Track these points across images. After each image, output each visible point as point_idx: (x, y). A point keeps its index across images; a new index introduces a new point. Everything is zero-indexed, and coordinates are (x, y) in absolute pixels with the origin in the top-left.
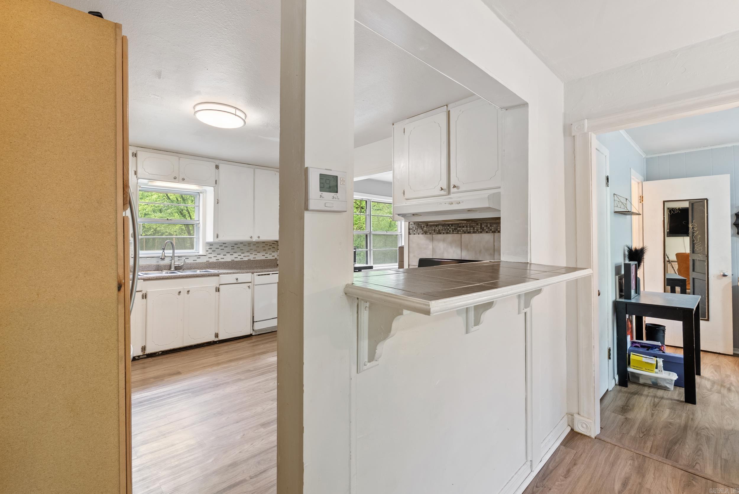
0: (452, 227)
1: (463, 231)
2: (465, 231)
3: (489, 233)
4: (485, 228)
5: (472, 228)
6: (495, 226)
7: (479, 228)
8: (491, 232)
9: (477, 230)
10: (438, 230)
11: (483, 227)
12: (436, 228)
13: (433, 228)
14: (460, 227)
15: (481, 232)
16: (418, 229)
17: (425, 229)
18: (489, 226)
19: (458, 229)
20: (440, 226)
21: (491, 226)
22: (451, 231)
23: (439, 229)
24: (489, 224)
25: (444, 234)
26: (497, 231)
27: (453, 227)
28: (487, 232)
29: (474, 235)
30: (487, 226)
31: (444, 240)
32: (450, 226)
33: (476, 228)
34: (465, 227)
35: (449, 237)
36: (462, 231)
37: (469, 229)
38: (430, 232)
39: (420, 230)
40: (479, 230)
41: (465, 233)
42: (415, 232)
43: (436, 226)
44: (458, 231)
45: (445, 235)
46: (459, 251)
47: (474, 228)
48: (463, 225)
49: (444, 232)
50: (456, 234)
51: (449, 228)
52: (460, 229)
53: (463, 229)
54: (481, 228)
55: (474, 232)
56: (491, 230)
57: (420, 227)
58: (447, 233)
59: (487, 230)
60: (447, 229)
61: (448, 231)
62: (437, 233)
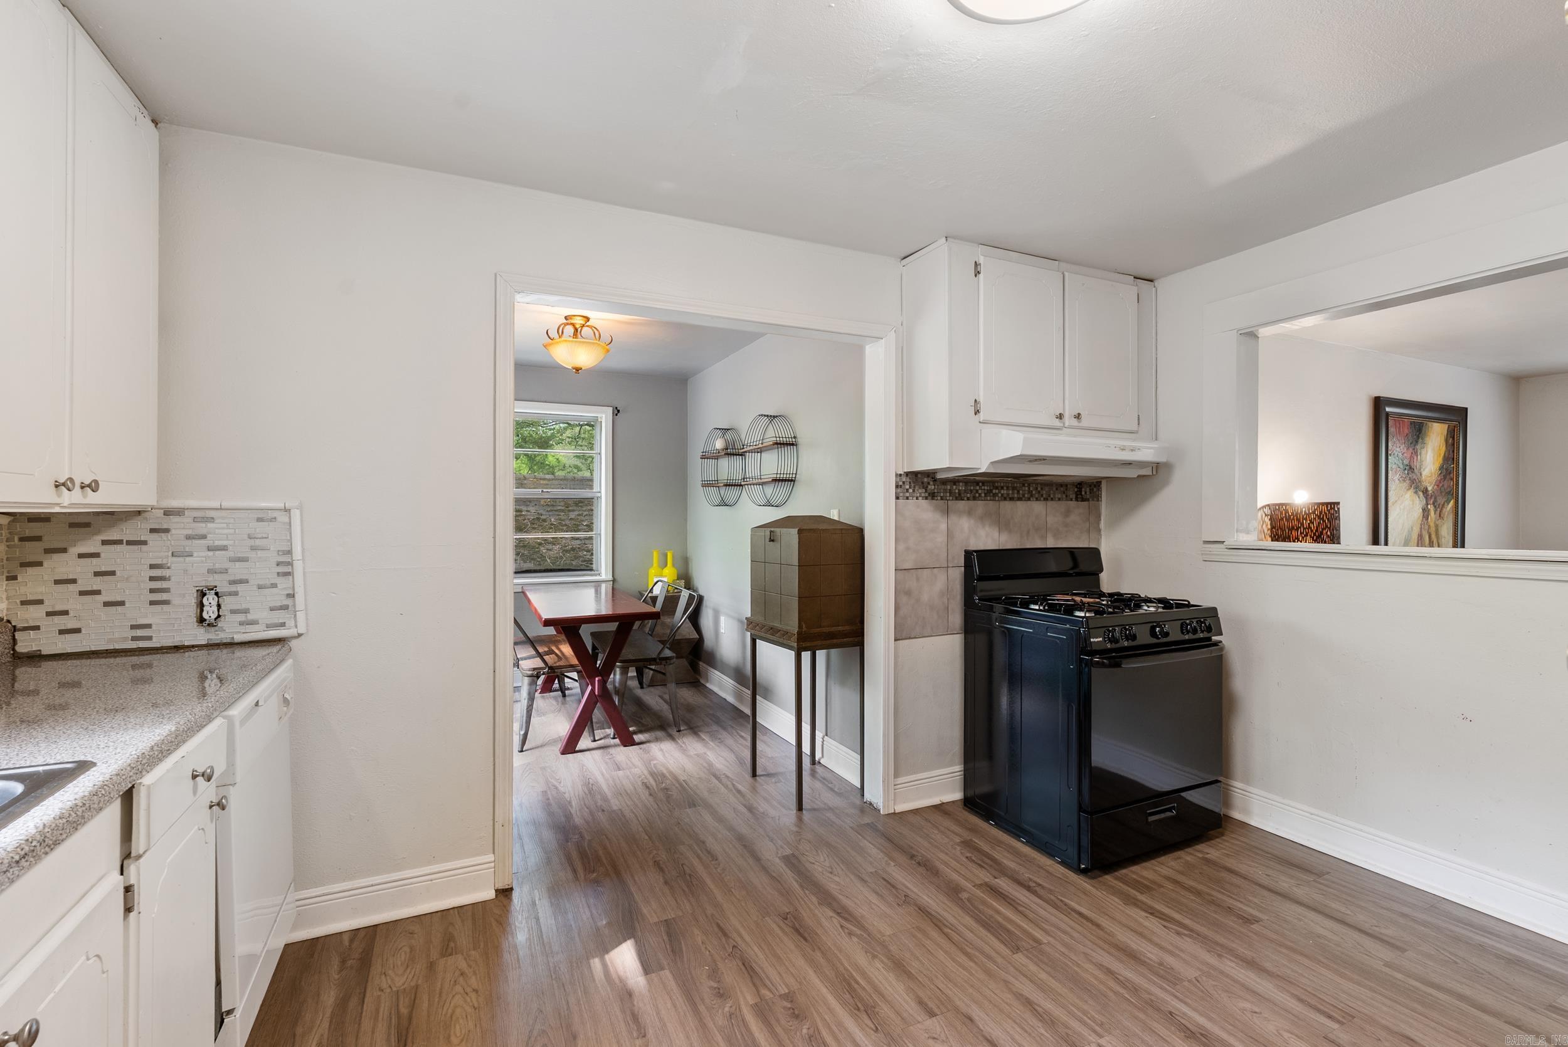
0: (983, 488)
1: (1002, 495)
2: (1005, 496)
3: (1040, 500)
4: (1034, 492)
5: (1016, 491)
6: (1047, 489)
7: (1026, 492)
8: (1042, 499)
9: (1024, 495)
10: (957, 491)
11: (1032, 491)
12: (954, 487)
13: (949, 487)
14: (997, 488)
15: (1029, 499)
16: (917, 488)
17: (931, 487)
18: (1039, 489)
19: (994, 491)
20: (961, 484)
21: (1042, 489)
22: (983, 495)
23: (959, 490)
24: (1039, 486)
25: (968, 499)
26: (1049, 498)
27: (986, 488)
28: (1037, 499)
29: (1019, 503)
30: (1037, 488)
31: (970, 513)
32: (981, 484)
33: (1021, 492)
34: (1005, 488)
35: (980, 506)
36: (1000, 495)
37: (1011, 492)
38: (942, 494)
39: (920, 491)
40: (1026, 496)
41: (1005, 499)
42: (908, 495)
43: (952, 483)
44: (995, 495)
45: (971, 503)
46: (995, 534)
47: (1018, 492)
48: (1002, 485)
49: (968, 495)
50: (990, 500)
51: (978, 488)
52: (997, 491)
53: (1002, 492)
54: (1030, 492)
55: (1020, 499)
56: (1042, 495)
57: (920, 484)
58: (975, 498)
59: (1037, 496)
60: (975, 491)
61: (977, 495)
62: (957, 499)
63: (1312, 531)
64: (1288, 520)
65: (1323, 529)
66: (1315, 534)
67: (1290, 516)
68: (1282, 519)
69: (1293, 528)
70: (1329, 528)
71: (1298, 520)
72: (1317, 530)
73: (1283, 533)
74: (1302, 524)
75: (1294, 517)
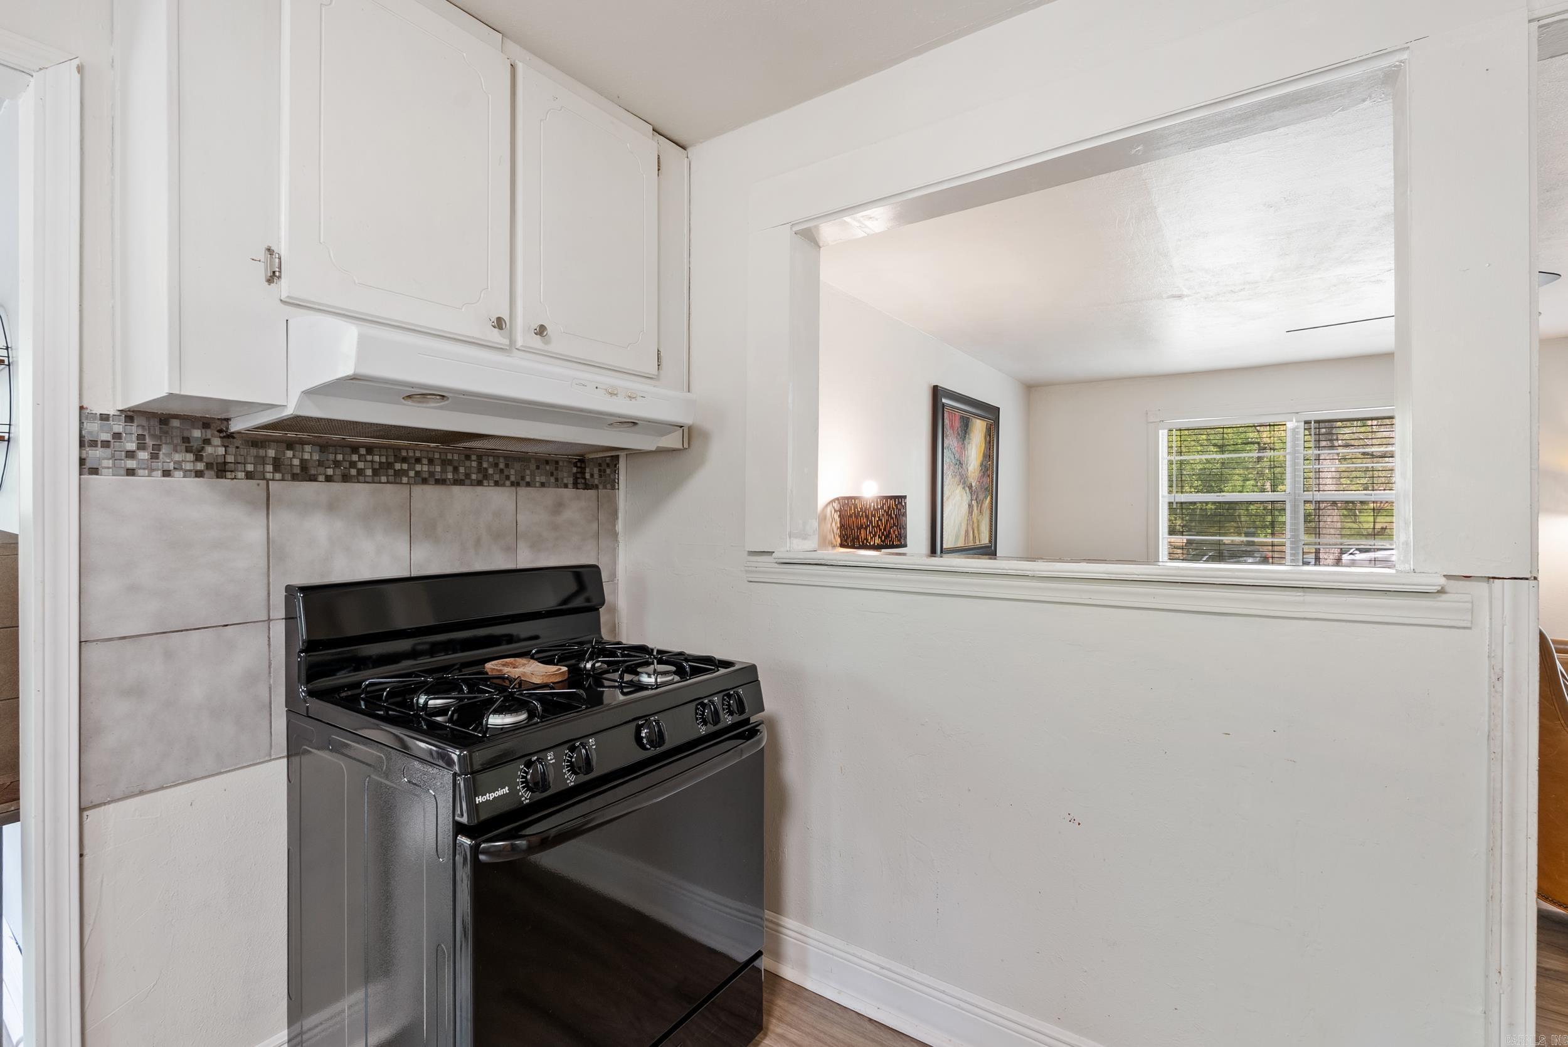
0: (369, 458)
1: (418, 473)
2: (425, 475)
3: (504, 485)
4: (491, 471)
5: (450, 468)
6: (517, 466)
7: (475, 470)
8: (508, 483)
9: (468, 476)
10: (296, 462)
11: (486, 469)
12: (289, 454)
13: (271, 453)
14: (404, 460)
15: (479, 483)
16: (165, 449)
17: (215, 449)
18: (502, 466)
19: (398, 466)
20: (308, 448)
21: (507, 466)
22: (369, 472)
23: (302, 461)
24: (502, 460)
25: (329, 479)
26: (522, 483)
27: (377, 458)
28: (497, 484)
29: (456, 489)
30: (496, 465)
31: (332, 507)
32: (363, 451)
33: (462, 470)
34: (425, 461)
35: (360, 494)
36: (412, 474)
37: (438, 469)
38: (250, 468)
39: (177, 457)
40: (474, 477)
41: (425, 481)
43: (284, 445)
44: (399, 474)
45: (337, 487)
46: (401, 546)
47: (456, 469)
48: (418, 454)
49: (330, 472)
50: (388, 482)
51: (355, 458)
52: (405, 466)
53: (418, 467)
54: (480, 469)
55: (457, 482)
56: (508, 478)
57: (178, 441)
58: (346, 478)
59: (497, 477)
60: (347, 464)
61: (353, 472)
62: (295, 477)
63: (880, 530)
64: (856, 517)
65: (891, 528)
66: (883, 534)
67: (859, 512)
68: (851, 516)
69: (862, 526)
70: (897, 526)
71: (867, 517)
72: (885, 529)
73: (852, 532)
74: (871, 522)
75: (862, 514)
